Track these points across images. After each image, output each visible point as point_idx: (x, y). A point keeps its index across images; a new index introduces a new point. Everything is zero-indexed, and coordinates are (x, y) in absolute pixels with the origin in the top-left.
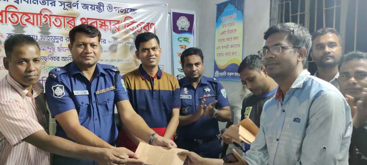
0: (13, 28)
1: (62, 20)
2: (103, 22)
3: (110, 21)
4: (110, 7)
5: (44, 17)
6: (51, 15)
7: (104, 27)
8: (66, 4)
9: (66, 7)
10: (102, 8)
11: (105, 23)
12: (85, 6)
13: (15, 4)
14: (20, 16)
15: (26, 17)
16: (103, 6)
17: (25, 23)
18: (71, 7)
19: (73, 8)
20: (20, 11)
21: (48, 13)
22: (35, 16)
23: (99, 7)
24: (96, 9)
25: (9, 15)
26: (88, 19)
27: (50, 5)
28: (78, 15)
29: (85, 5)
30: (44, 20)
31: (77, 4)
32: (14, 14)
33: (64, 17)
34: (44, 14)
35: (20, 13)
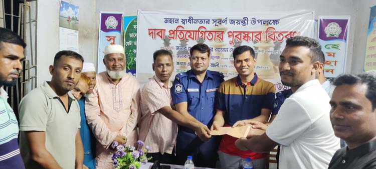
0: (180, 43)
1: (214, 34)
2: (247, 33)
3: (253, 32)
4: (254, 21)
5: (201, 33)
6: (205, 31)
7: (246, 39)
8: (217, 21)
9: (217, 24)
10: (246, 22)
11: (248, 35)
12: (232, 22)
13: (183, 25)
14: (185, 33)
15: (189, 34)
16: (248, 20)
17: (187, 38)
18: (221, 24)
19: (222, 24)
20: (185, 29)
21: (204, 30)
22: (195, 32)
23: (244, 21)
24: (241, 23)
25: (178, 33)
26: (234, 32)
27: (205, 23)
28: (226, 29)
29: (232, 20)
30: (200, 35)
31: (226, 21)
32: (181, 32)
33: (215, 32)
34: (201, 30)
35: (185, 31)
